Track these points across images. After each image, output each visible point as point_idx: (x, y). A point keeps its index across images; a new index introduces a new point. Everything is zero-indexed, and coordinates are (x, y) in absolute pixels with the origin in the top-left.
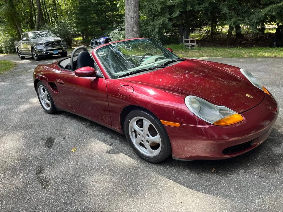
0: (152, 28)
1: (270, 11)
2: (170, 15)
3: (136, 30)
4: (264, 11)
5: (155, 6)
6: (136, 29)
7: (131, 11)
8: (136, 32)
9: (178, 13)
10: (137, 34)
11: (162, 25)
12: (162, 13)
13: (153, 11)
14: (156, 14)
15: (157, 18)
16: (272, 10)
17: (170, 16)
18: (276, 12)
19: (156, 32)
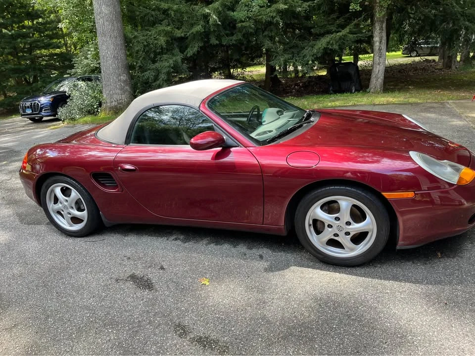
0: (154, 74)
1: (328, 43)
2: (182, 51)
3: (124, 79)
4: (322, 44)
5: (154, 37)
6: (124, 76)
7: (112, 47)
8: (124, 81)
9: (196, 49)
10: (126, 85)
11: (172, 68)
12: (167, 50)
13: (152, 46)
14: (158, 51)
15: (160, 58)
16: (331, 42)
17: (183, 53)
18: (338, 44)
19: (163, 80)
